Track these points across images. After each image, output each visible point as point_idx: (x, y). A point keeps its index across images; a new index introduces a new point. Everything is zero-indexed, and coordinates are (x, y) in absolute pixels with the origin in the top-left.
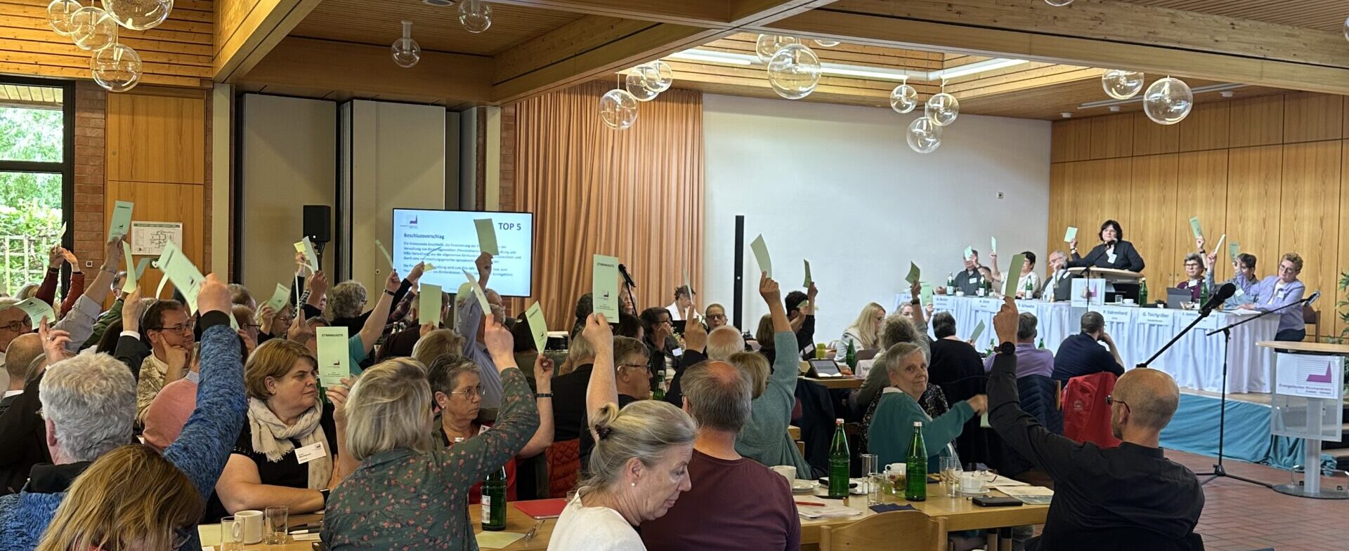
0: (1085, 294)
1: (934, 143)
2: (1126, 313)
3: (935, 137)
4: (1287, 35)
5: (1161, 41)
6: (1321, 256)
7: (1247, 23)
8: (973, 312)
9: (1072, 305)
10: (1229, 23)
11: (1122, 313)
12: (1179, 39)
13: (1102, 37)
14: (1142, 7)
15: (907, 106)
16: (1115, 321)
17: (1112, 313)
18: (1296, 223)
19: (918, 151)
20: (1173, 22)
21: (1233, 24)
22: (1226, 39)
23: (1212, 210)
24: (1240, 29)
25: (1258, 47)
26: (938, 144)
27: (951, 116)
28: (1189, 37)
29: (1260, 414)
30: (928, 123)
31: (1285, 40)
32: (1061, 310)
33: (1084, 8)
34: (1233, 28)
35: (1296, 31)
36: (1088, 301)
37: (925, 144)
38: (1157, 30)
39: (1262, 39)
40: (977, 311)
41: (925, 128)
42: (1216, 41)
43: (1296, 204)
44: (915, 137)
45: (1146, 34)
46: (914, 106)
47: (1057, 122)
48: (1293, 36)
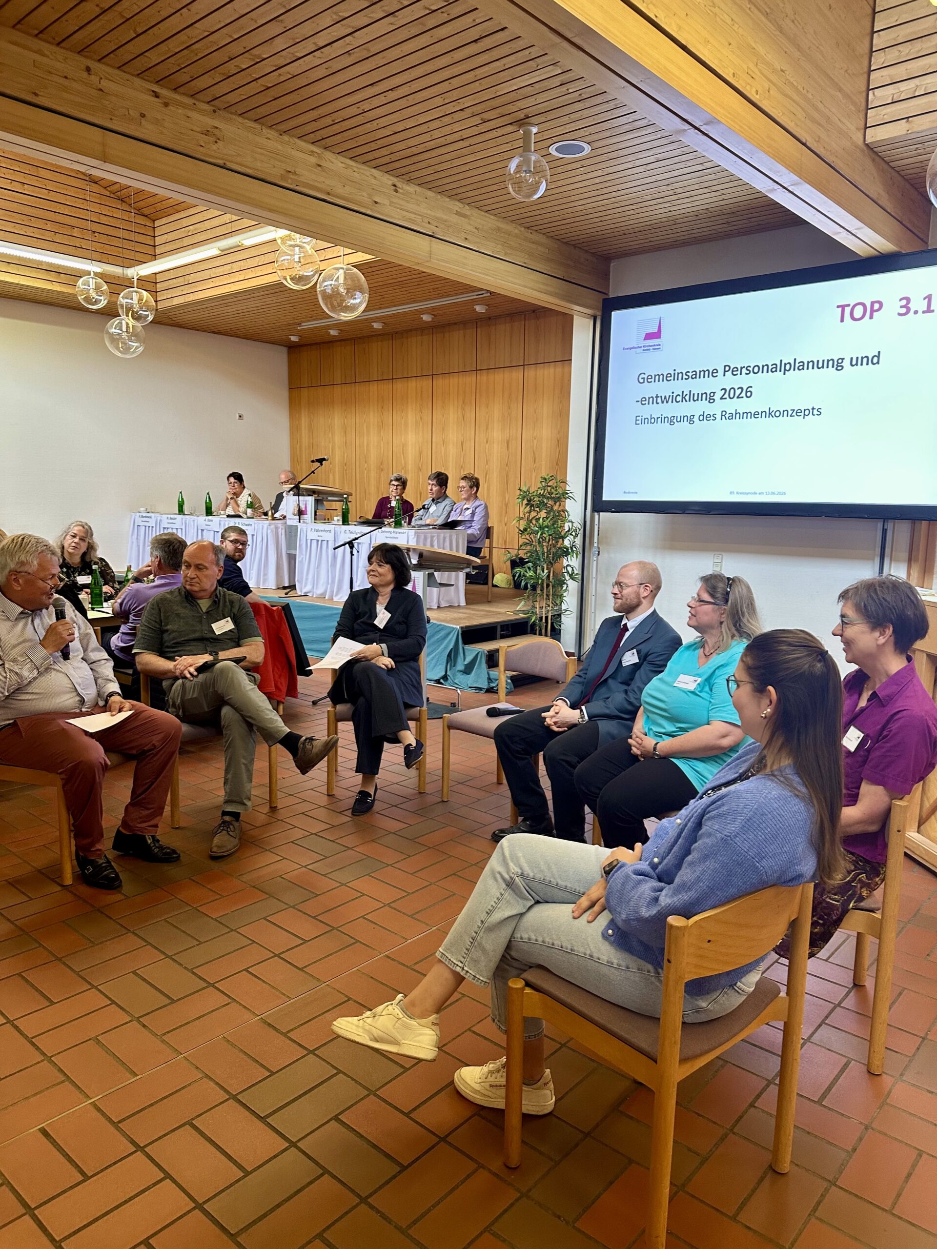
0: (296, 512)
1: (137, 348)
2: (330, 531)
3: (137, 341)
4: (458, 213)
5: (304, 187)
6: (507, 476)
7: (411, 188)
8: (200, 531)
9: (288, 524)
10: (390, 183)
11: (327, 531)
12: (329, 189)
13: (220, 162)
14: (276, 134)
15: (97, 302)
16: (320, 539)
17: (318, 531)
18: (487, 446)
19: (119, 355)
20: (319, 166)
21: (394, 185)
22: (388, 204)
23: (421, 433)
24: (402, 194)
25: (426, 220)
26: (141, 349)
27: (148, 316)
28: (340, 190)
29: (443, 633)
30: (127, 324)
31: (455, 219)
32: (277, 528)
33: (190, 113)
34: (396, 191)
35: (467, 210)
36: (300, 519)
37: (127, 349)
38: (298, 171)
39: (429, 212)
40: (202, 530)
41: (124, 329)
42: (376, 202)
43: (487, 428)
44: (114, 339)
45: (283, 172)
46: (106, 302)
47: (292, 348)
48: (464, 216)
